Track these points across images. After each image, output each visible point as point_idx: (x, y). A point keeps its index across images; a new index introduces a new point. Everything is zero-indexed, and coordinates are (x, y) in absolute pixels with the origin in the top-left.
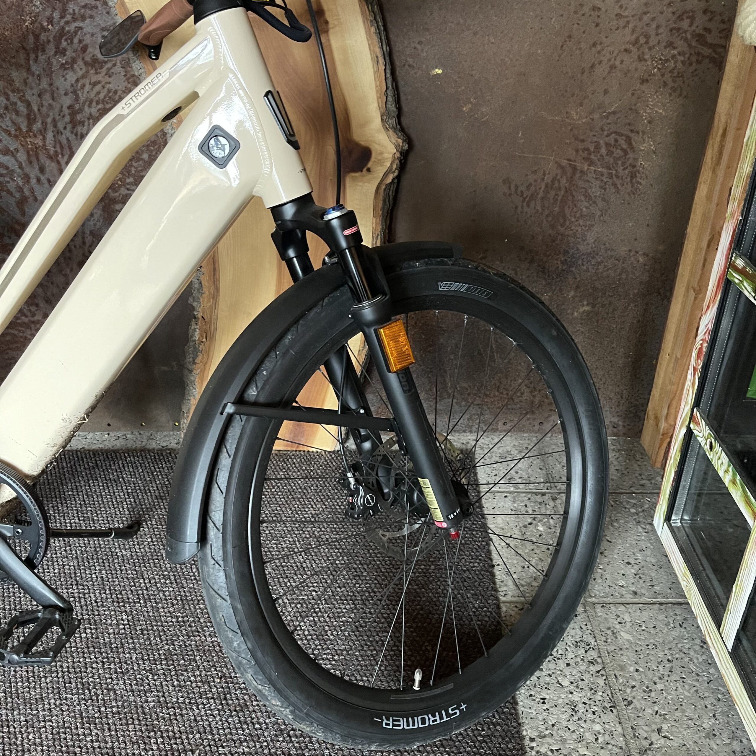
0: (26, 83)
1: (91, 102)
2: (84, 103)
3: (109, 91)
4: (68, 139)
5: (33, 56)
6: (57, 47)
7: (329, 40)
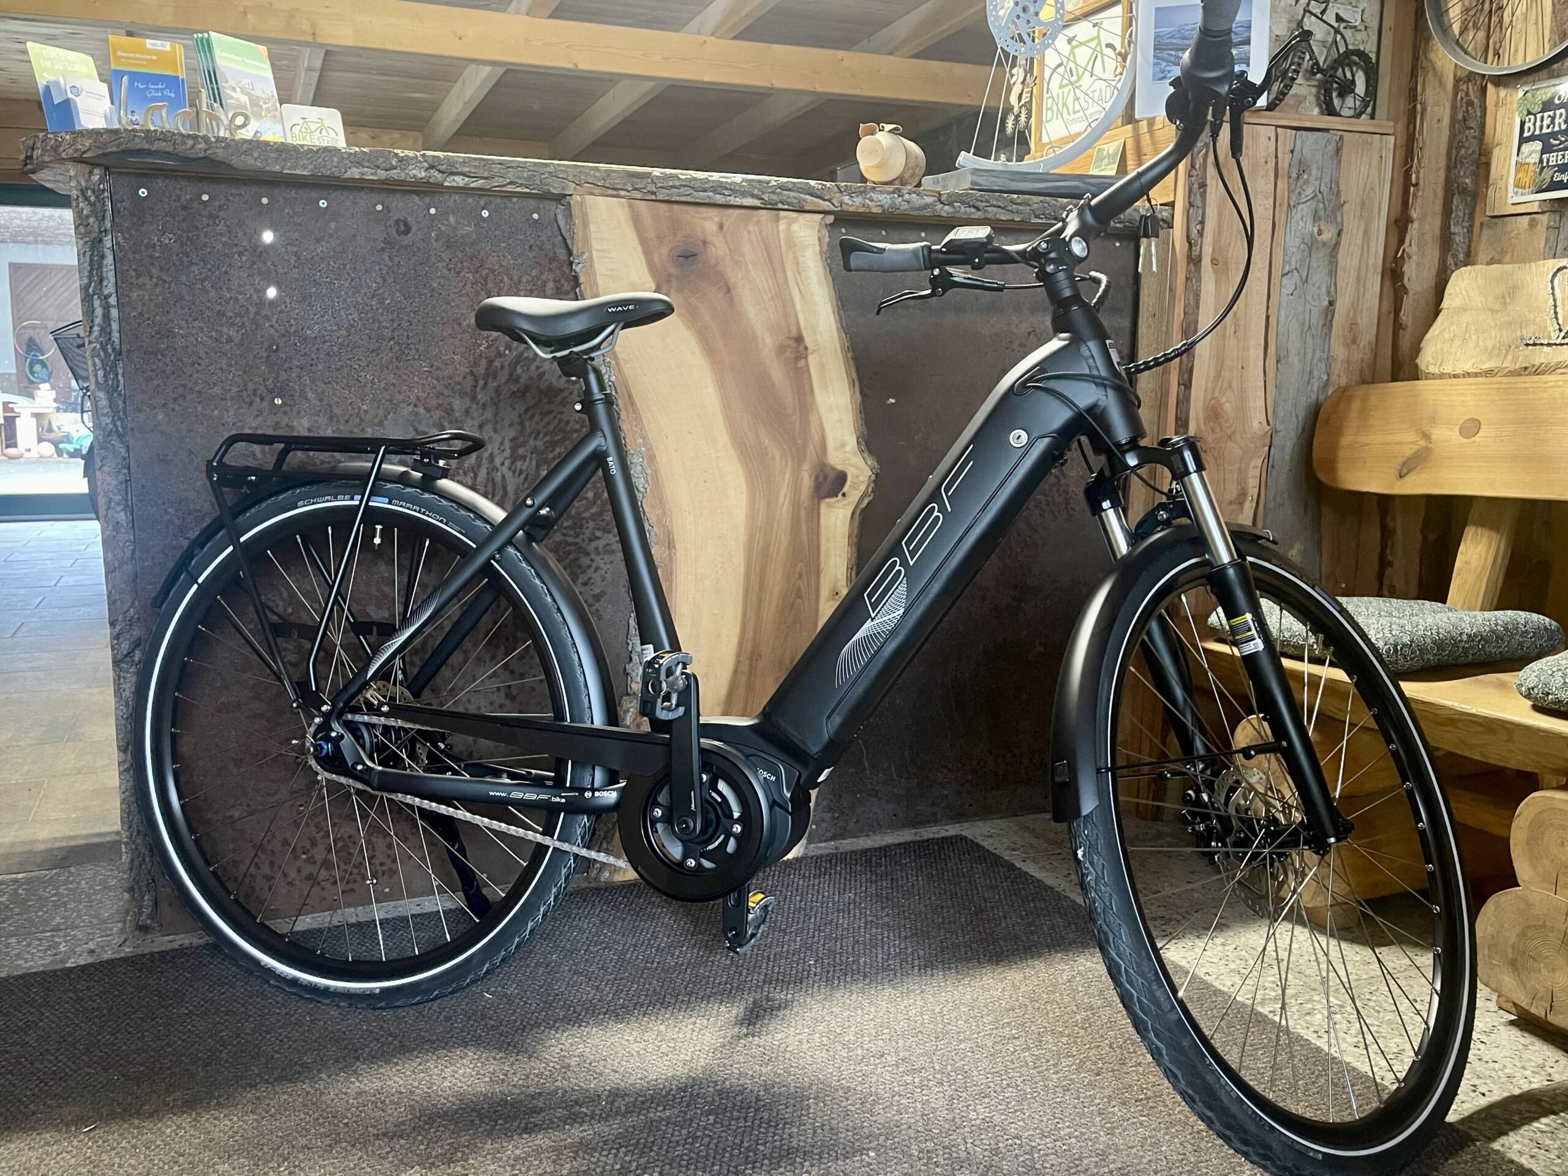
0: (467, 412)
1: (538, 434)
2: (530, 435)
3: (560, 423)
4: (503, 476)
5: (481, 382)
6: (511, 375)
7: (807, 365)
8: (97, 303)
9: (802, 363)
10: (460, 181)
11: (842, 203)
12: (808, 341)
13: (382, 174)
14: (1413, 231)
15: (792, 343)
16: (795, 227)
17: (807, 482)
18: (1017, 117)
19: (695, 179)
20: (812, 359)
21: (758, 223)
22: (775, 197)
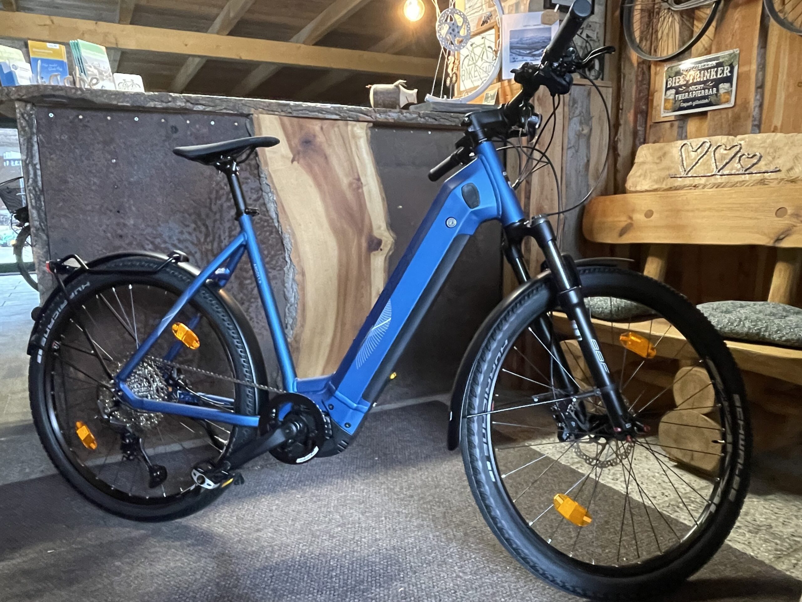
7: (363, 191)
8: (30, 168)
9: (360, 191)
10: (200, 108)
11: (376, 117)
12: (363, 180)
13: (164, 105)
14: (621, 129)
15: (355, 181)
16: (355, 129)
17: (364, 245)
18: (451, 78)
19: (310, 107)
20: (365, 189)
21: (338, 127)
22: (346, 115)
